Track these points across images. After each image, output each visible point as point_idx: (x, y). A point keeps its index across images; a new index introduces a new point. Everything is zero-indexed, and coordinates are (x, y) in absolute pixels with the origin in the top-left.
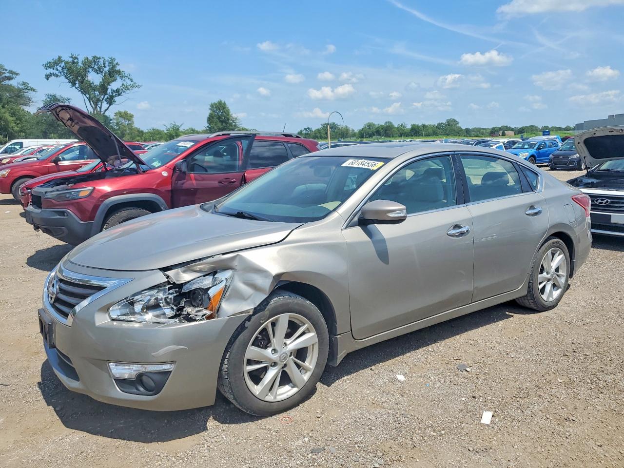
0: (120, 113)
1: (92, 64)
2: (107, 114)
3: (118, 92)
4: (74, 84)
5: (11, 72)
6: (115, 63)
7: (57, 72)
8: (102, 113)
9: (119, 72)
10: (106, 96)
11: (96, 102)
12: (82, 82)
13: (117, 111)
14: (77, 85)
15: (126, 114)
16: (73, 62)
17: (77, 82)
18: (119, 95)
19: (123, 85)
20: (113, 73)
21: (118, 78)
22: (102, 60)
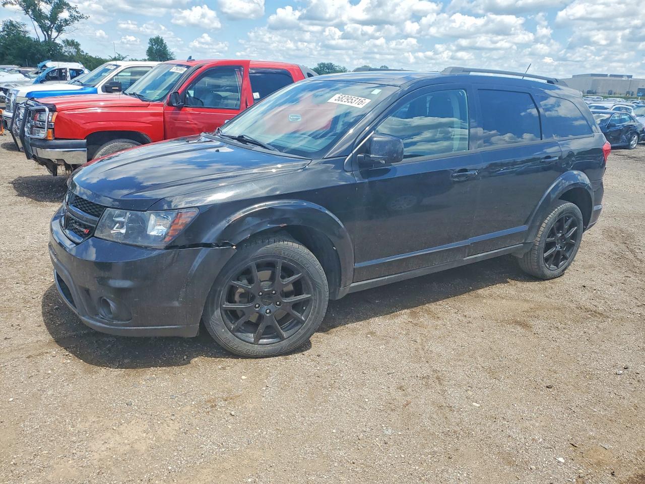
0: (67, 41)
2: (58, 41)
3: (66, 22)
4: (27, 12)
9: (66, 4)
11: (45, 29)
12: (33, 11)
13: (65, 39)
15: (73, 41)
18: (67, 25)
19: (71, 15)
20: (61, 4)
21: (65, 10)
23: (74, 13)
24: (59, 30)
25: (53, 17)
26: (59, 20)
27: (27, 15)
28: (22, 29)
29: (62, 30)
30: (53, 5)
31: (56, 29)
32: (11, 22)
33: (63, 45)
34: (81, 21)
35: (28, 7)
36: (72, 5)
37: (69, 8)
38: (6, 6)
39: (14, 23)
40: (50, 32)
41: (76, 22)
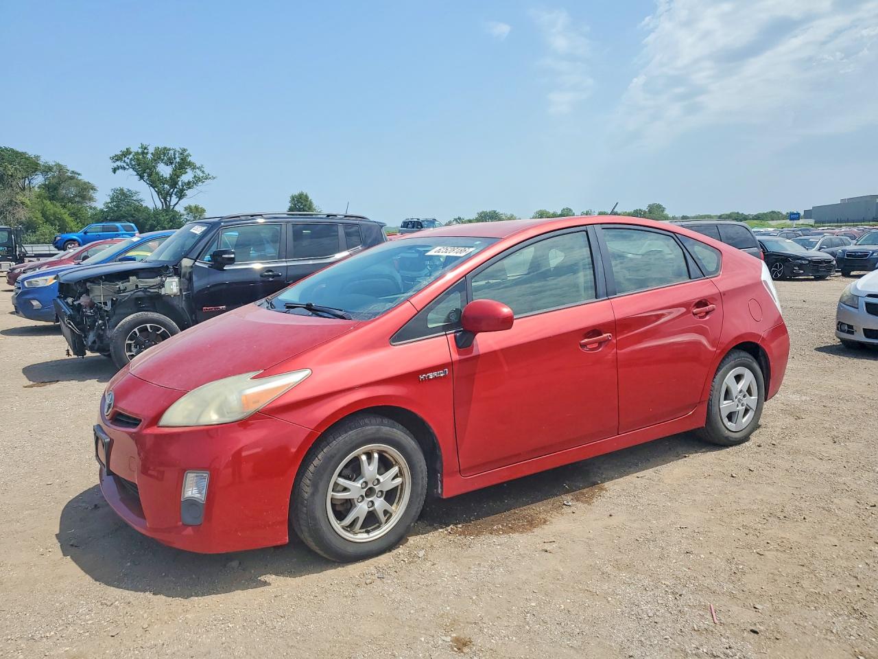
0: (190, 207)
1: (162, 155)
2: (177, 208)
3: (189, 185)
4: (142, 177)
5: (73, 172)
6: (185, 154)
7: (125, 165)
8: (172, 207)
9: (190, 164)
10: (176, 190)
11: (164, 196)
12: (150, 175)
13: (187, 205)
14: (146, 178)
15: (197, 208)
16: (143, 153)
17: (145, 175)
18: (189, 188)
19: (195, 177)
20: (183, 164)
21: (189, 170)
22: (172, 152)
23: (201, 175)
24: (181, 195)
25: (173, 181)
26: (180, 183)
27: (142, 181)
28: (134, 198)
29: (183, 195)
30: (173, 166)
31: (175, 195)
32: (122, 190)
33: (185, 213)
34: (207, 182)
35: (143, 171)
36: (198, 164)
37: (194, 168)
38: (117, 172)
39: (125, 190)
41: (200, 184)
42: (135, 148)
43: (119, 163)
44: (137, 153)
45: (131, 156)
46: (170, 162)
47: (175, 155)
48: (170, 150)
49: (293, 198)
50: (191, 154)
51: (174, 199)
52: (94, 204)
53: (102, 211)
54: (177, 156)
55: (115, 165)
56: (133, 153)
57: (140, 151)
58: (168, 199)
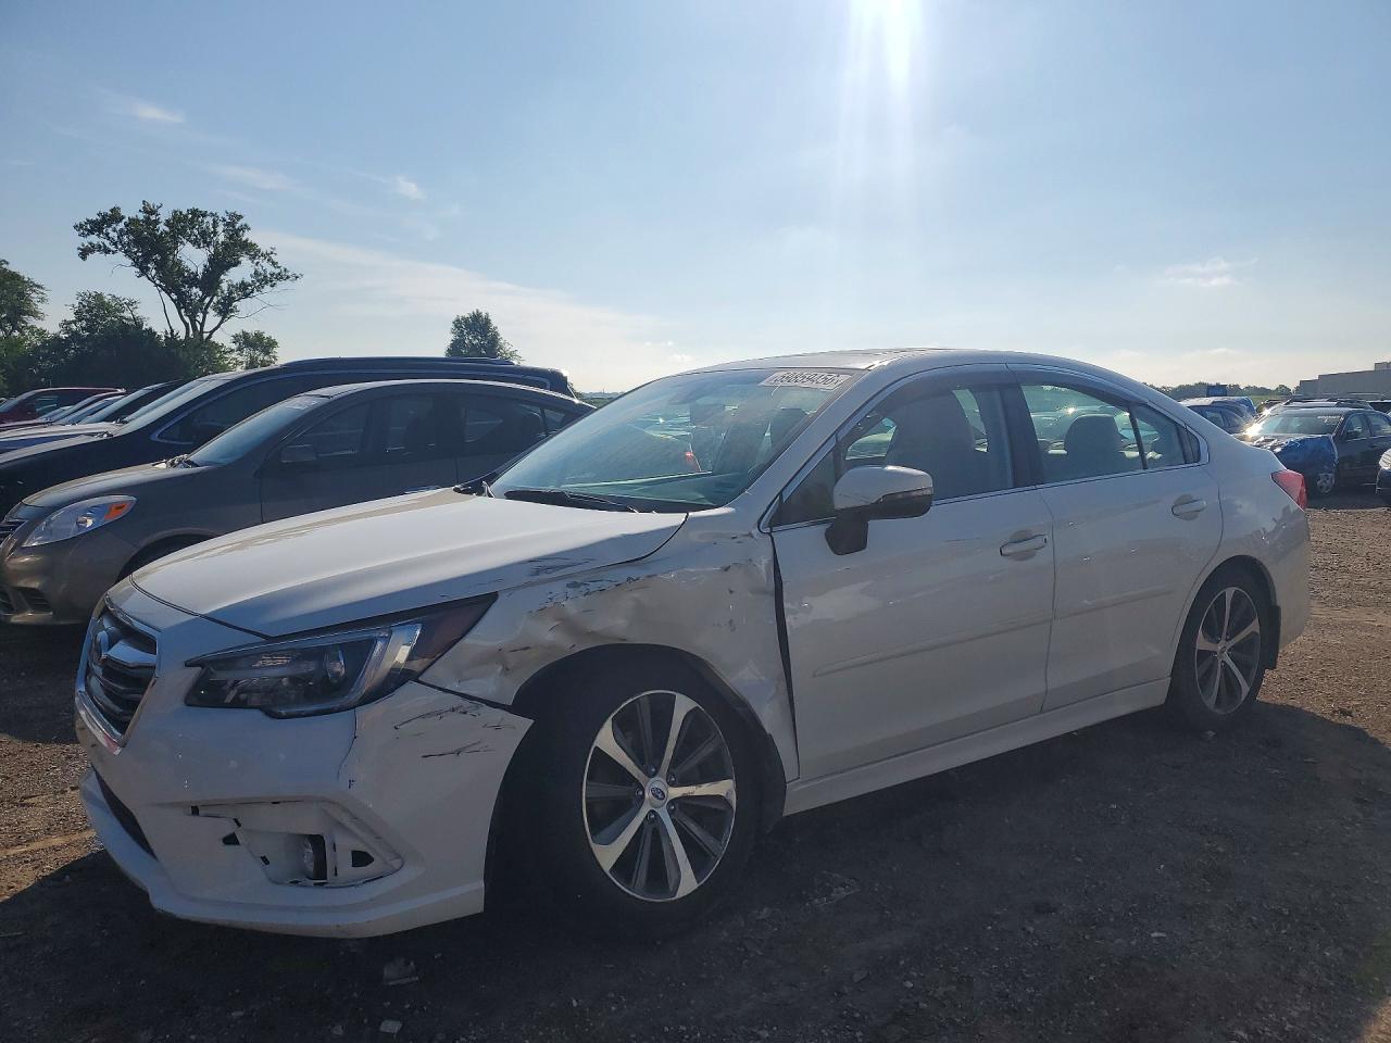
0: (245, 335)
1: (187, 224)
3: (244, 290)
4: (144, 271)
6: (238, 225)
7: (107, 243)
8: (206, 335)
9: (250, 249)
10: (215, 300)
11: (191, 310)
12: (160, 266)
13: (239, 332)
14: (152, 272)
15: (259, 336)
16: (147, 221)
17: (151, 265)
18: (247, 296)
19: (257, 273)
20: (234, 247)
21: (245, 260)
22: (209, 219)
23: (270, 269)
24: (225, 310)
25: (210, 281)
26: (224, 286)
27: (144, 278)
28: (127, 314)
29: (232, 311)
30: (212, 250)
31: (215, 308)
32: (99, 296)
33: (234, 346)
34: (281, 285)
35: (147, 258)
36: (264, 247)
37: (256, 254)
38: (90, 257)
39: (107, 297)
40: (201, 315)
41: (267, 288)
42: (132, 210)
43: (94, 239)
44: (133, 221)
45: (121, 225)
46: (204, 239)
47: (215, 224)
48: (204, 215)
49: (458, 323)
50: (250, 225)
51: (212, 319)
52: (39, 324)
53: (56, 338)
54: (220, 229)
55: (85, 241)
56: (126, 220)
57: (141, 216)
58: (200, 317)
